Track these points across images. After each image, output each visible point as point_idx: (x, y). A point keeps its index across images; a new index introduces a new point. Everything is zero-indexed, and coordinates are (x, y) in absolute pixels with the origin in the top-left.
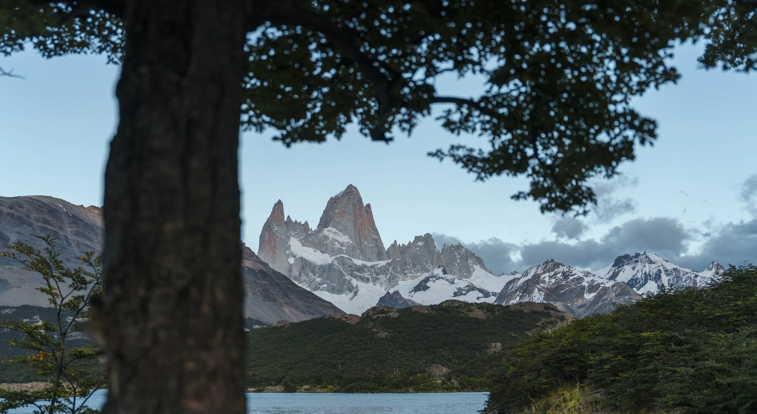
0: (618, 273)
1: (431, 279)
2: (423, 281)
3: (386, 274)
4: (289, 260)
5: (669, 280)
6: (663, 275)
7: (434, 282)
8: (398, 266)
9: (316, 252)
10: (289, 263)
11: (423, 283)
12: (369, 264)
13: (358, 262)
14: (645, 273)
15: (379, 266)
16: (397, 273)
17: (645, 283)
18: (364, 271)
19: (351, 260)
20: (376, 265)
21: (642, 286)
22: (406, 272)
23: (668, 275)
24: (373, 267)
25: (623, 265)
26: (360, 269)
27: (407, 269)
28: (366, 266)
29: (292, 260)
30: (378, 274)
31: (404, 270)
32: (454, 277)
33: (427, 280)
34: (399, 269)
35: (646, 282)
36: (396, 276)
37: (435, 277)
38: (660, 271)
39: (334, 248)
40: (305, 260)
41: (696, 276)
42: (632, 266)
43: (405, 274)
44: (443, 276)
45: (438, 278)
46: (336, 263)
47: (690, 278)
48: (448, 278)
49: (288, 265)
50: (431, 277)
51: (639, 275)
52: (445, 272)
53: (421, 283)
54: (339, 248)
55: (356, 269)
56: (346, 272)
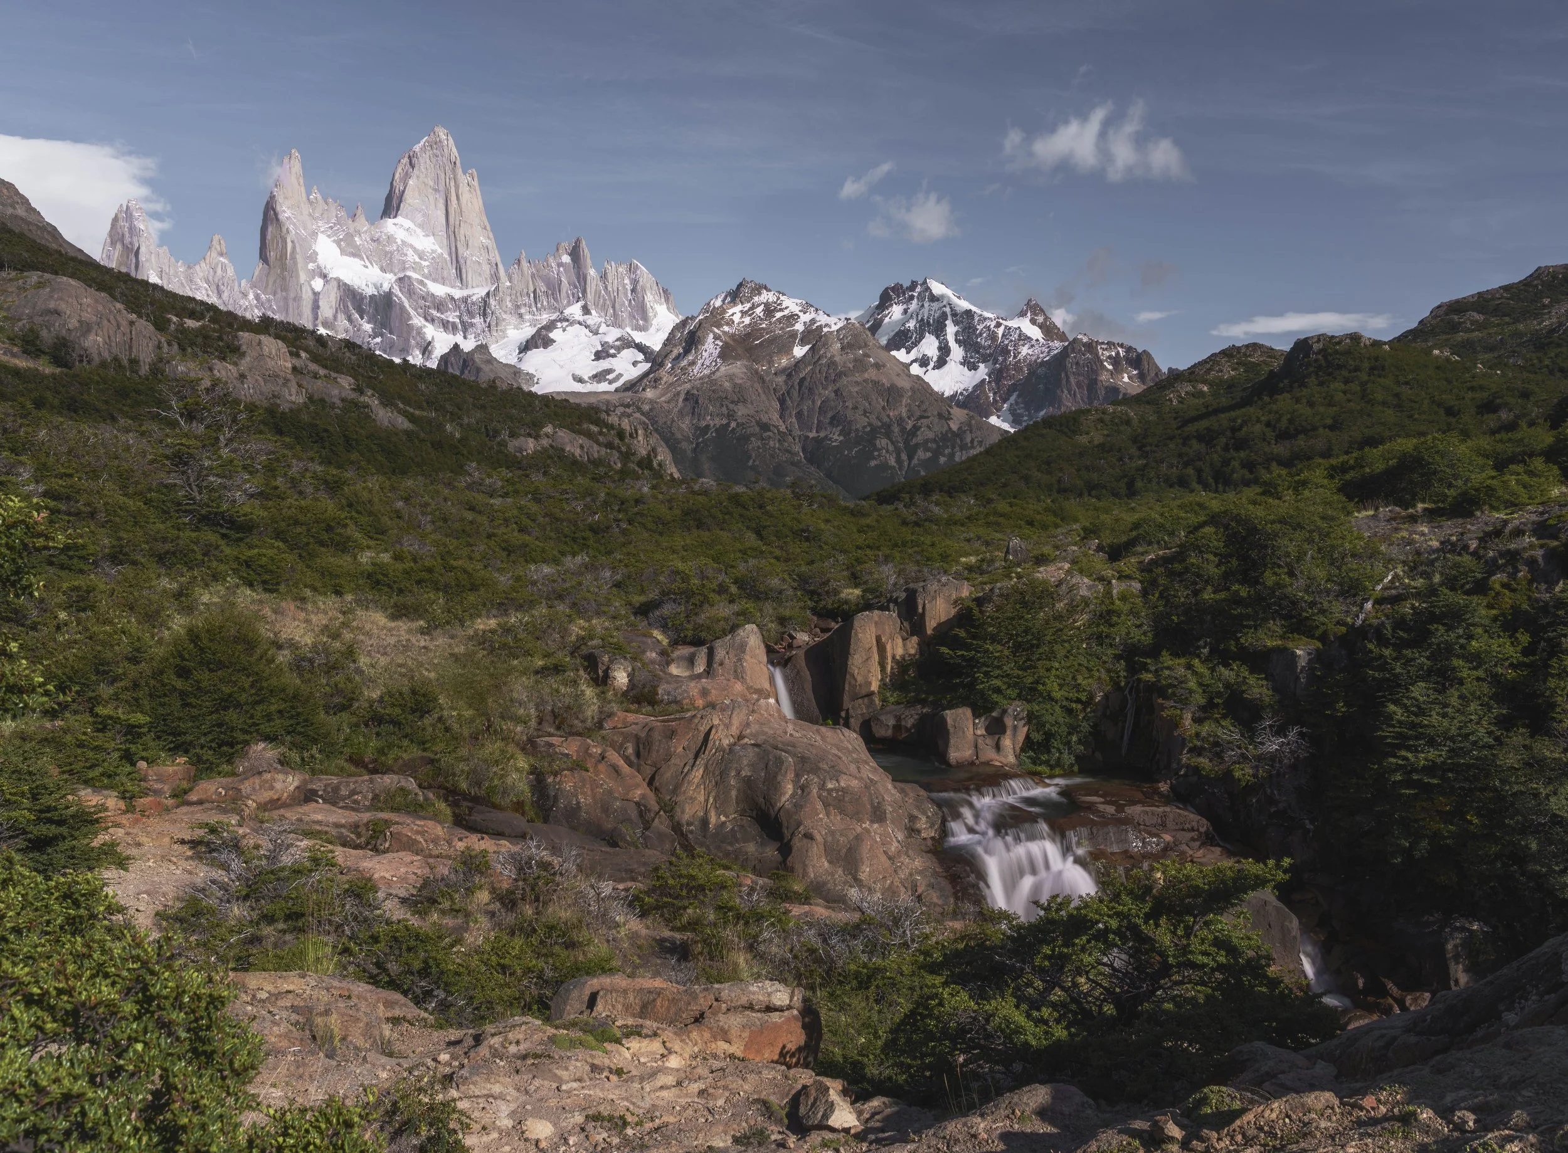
0: (882, 320)
1: (559, 325)
2: (542, 328)
3: (485, 315)
4: (313, 283)
5: (956, 334)
6: (949, 323)
7: (564, 330)
8: (508, 299)
9: (366, 267)
10: (313, 290)
11: (544, 332)
12: (458, 294)
13: (438, 290)
14: (922, 320)
15: (474, 298)
16: (505, 312)
17: (921, 340)
18: (450, 309)
19: (424, 285)
20: (469, 296)
21: (916, 344)
22: (523, 311)
23: (956, 323)
24: (465, 300)
25: (891, 305)
26: (440, 305)
27: (525, 305)
28: (452, 299)
29: (318, 284)
30: (471, 315)
31: (518, 307)
32: (600, 320)
33: (551, 326)
34: (509, 305)
35: (922, 337)
36: (504, 320)
37: (568, 320)
38: (944, 316)
39: (404, 262)
40: (345, 284)
41: (998, 325)
42: (905, 306)
43: (521, 316)
44: (581, 318)
45: (572, 324)
46: (396, 290)
47: (988, 328)
48: (589, 322)
49: (310, 293)
50: (561, 320)
51: (911, 325)
52: (586, 310)
53: (539, 331)
54: (415, 263)
55: (433, 302)
56: (416, 310)
